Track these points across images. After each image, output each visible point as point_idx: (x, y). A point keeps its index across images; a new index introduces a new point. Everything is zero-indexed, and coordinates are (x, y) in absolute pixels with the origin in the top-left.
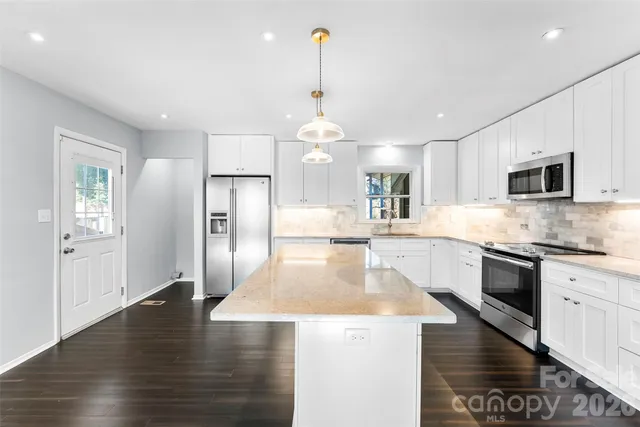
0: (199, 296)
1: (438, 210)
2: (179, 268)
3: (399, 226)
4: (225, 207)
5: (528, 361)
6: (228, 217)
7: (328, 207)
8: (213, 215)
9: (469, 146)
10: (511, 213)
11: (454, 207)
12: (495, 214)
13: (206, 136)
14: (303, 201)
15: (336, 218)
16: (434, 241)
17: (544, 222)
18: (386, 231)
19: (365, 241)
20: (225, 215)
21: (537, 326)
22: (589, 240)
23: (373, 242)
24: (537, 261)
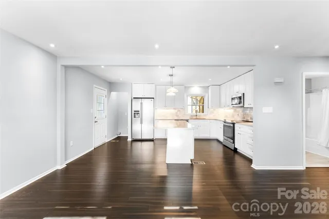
0: (129, 139)
1: (214, 110)
2: (119, 131)
3: (200, 116)
4: (139, 109)
6: (140, 112)
7: (174, 109)
8: (134, 111)
12: (231, 111)
13: (132, 84)
14: (165, 106)
15: (177, 113)
16: (211, 121)
18: (195, 117)
19: (187, 121)
21: (234, 143)
22: (250, 118)
23: (190, 121)
24: (234, 124)
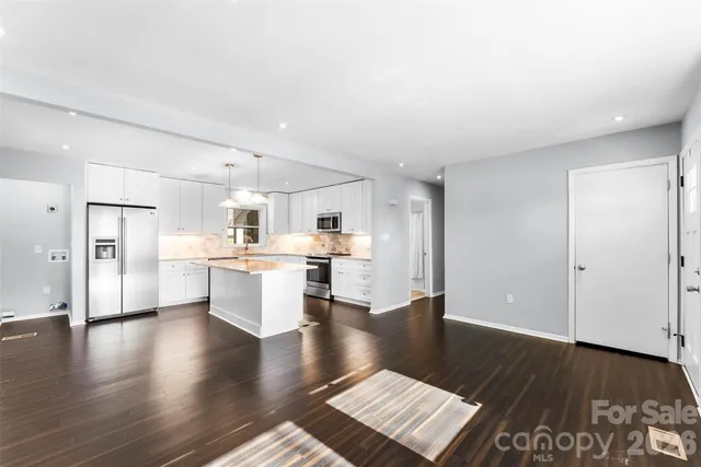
0: (78, 322)
1: (278, 237)
3: (253, 248)
5: (327, 304)
6: (116, 243)
7: (197, 235)
8: (97, 241)
9: (296, 198)
10: (317, 238)
11: (288, 236)
12: (310, 239)
14: (181, 229)
15: (205, 243)
17: (331, 243)
18: (244, 252)
20: (114, 241)
21: (330, 288)
22: (347, 250)
24: (330, 259)
